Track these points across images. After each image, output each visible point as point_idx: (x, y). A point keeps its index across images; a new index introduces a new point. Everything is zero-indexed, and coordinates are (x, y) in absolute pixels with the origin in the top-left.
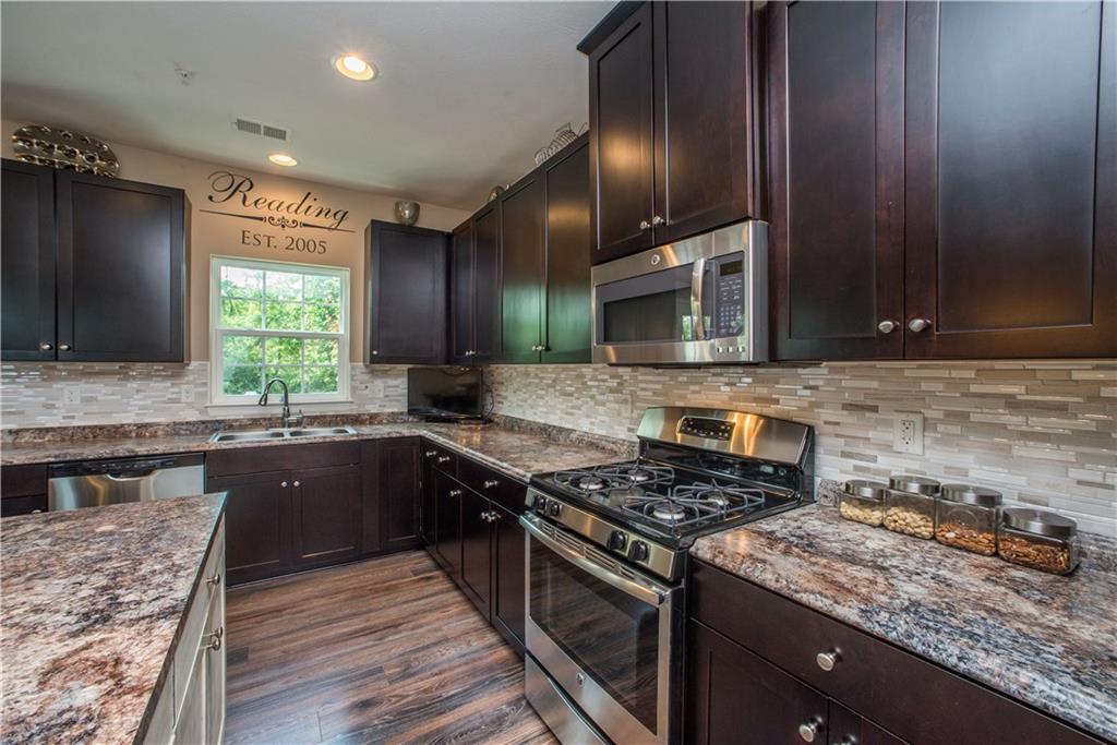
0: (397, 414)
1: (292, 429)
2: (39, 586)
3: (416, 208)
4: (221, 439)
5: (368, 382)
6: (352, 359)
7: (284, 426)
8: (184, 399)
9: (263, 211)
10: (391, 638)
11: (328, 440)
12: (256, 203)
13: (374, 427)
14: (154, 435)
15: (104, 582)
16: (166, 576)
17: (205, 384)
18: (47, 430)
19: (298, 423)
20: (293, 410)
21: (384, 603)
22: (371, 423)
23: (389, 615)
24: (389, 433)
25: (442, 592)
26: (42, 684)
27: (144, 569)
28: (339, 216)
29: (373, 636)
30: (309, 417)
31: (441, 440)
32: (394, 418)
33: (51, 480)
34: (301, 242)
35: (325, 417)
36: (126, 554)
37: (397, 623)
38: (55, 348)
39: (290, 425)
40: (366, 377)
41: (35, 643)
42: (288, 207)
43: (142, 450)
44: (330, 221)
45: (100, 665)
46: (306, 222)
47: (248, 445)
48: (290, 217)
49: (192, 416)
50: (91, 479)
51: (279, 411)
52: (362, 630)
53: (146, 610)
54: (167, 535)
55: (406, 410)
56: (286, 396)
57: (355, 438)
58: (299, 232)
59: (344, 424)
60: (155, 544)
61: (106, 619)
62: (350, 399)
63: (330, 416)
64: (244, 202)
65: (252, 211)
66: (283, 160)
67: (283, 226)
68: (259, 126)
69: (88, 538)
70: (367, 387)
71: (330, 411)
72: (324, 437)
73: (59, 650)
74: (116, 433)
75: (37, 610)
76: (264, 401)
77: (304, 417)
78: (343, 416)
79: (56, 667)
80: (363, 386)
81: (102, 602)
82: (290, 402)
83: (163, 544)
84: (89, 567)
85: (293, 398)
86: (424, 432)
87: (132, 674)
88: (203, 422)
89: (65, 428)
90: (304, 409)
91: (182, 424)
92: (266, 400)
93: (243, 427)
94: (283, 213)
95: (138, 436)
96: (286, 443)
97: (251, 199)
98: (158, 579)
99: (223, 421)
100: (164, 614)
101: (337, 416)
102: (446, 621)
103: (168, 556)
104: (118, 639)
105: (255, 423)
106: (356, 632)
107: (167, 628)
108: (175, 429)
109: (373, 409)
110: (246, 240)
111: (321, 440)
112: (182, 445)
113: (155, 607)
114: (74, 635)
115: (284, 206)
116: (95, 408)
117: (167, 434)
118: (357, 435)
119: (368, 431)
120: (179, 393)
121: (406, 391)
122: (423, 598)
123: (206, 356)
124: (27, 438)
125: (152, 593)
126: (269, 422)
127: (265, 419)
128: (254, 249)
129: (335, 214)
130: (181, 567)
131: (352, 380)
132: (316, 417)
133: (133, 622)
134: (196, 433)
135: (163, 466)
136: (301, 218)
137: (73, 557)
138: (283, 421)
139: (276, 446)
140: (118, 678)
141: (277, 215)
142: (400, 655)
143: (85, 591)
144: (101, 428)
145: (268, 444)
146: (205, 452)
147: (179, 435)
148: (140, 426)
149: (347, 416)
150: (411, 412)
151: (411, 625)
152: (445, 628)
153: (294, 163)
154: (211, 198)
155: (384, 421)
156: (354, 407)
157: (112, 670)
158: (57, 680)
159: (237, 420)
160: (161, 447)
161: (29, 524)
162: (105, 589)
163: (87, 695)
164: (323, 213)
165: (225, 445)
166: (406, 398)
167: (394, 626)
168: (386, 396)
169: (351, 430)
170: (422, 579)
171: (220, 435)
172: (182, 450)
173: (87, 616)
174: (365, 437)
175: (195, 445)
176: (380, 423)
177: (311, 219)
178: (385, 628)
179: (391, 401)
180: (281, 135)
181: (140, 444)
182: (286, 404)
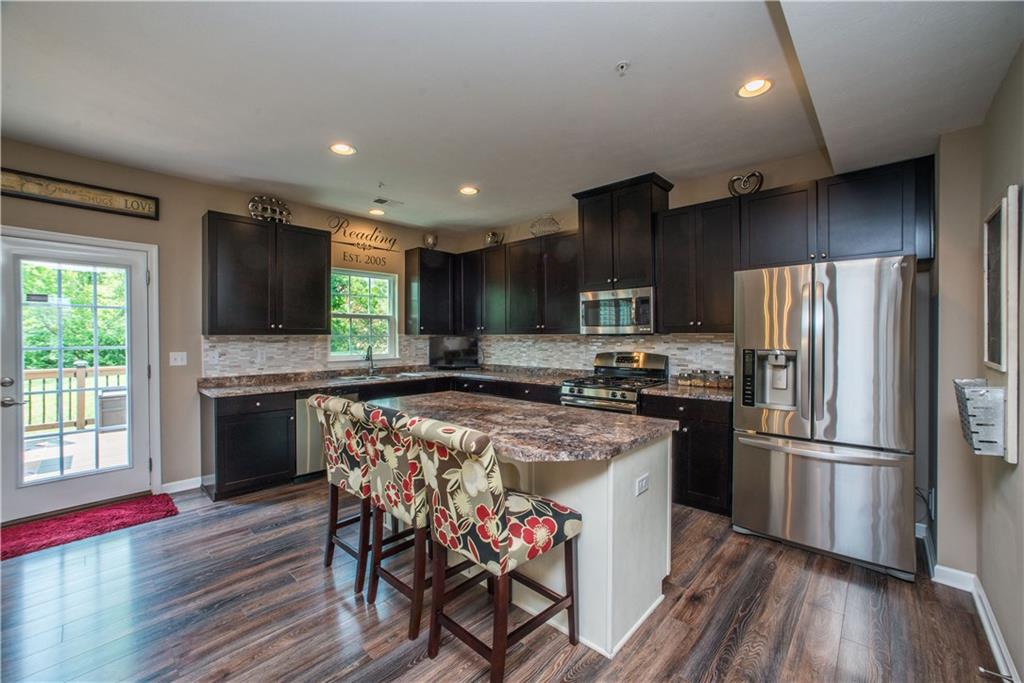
0: (424, 365)
3: (436, 238)
5: (407, 346)
6: (399, 332)
8: (315, 358)
9: (354, 240)
12: (350, 234)
14: (302, 380)
17: (325, 348)
18: (254, 377)
28: (392, 242)
30: (379, 368)
32: (421, 368)
34: (373, 259)
35: (386, 368)
38: (277, 326)
40: (406, 343)
42: (366, 237)
44: (387, 246)
46: (376, 246)
48: (368, 243)
49: (320, 368)
51: (363, 365)
55: (427, 363)
58: (373, 253)
62: (398, 357)
63: (389, 367)
64: (344, 234)
65: (349, 239)
66: (377, 212)
67: (364, 249)
70: (407, 349)
71: (388, 365)
74: (284, 378)
77: (377, 368)
80: (405, 349)
88: (326, 372)
89: (260, 376)
91: (316, 373)
93: (346, 375)
94: (364, 240)
95: (296, 380)
97: (347, 233)
99: (336, 371)
101: (392, 368)
105: (351, 372)
108: (313, 377)
109: (410, 363)
110: (346, 258)
115: (364, 236)
116: (272, 363)
120: (313, 354)
121: (427, 351)
124: (244, 381)
126: (359, 372)
127: (356, 370)
128: (349, 263)
129: (390, 241)
131: (400, 345)
134: (323, 378)
136: (373, 244)
141: (361, 242)
144: (277, 375)
147: (315, 379)
148: (296, 374)
150: (431, 364)
155: (417, 370)
156: (401, 362)
159: (342, 370)
164: (384, 241)
166: (427, 356)
168: (417, 355)
177: (378, 244)
179: (421, 358)
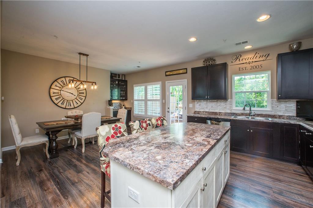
0: (291, 116)
1: (252, 117)
2: (203, 132)
4: (234, 117)
5: (278, 105)
6: (272, 98)
7: (250, 116)
8: (227, 108)
9: (244, 61)
10: (277, 183)
11: (261, 121)
12: (242, 60)
13: (281, 119)
15: (210, 133)
16: (217, 135)
17: (231, 104)
19: (254, 116)
20: (252, 112)
21: (278, 174)
22: (279, 118)
23: (279, 177)
24: (284, 122)
25: (306, 182)
26: (202, 141)
27: (215, 134)
28: (266, 56)
29: (272, 179)
30: (257, 114)
31: (307, 127)
33: (207, 120)
34: (254, 66)
35: (262, 115)
36: (213, 131)
37: (282, 180)
38: (207, 97)
39: (251, 116)
40: (277, 103)
41: (202, 137)
42: (251, 58)
43: (219, 117)
44: (264, 58)
45: (208, 141)
46: (256, 61)
47: (240, 119)
48: (251, 61)
49: (229, 112)
50: (212, 121)
51: (248, 112)
52: (268, 176)
53: (213, 138)
54: (219, 130)
55: (295, 115)
56: (250, 108)
57: (271, 122)
59: (269, 117)
60: (217, 131)
61: (209, 137)
62: (271, 110)
63: (264, 115)
64: (239, 61)
65: (241, 62)
66: (248, 47)
67: (249, 64)
68: (241, 43)
69: (209, 128)
70: (278, 107)
71: (264, 113)
72: (260, 120)
73: (204, 138)
75: (203, 134)
76: (244, 109)
77: (255, 114)
78: (269, 115)
79: (204, 140)
80: (276, 106)
81: (209, 135)
82: (251, 109)
83: (218, 131)
84: (209, 131)
85: (252, 109)
86: (301, 124)
87: (210, 143)
88: (231, 113)
89: (209, 112)
90: (256, 112)
91: (227, 113)
92: (245, 109)
93: (239, 115)
94: (249, 60)
95: (219, 115)
96: (249, 120)
97: (241, 60)
98: (216, 135)
99: (235, 113)
100: (216, 139)
101: (266, 115)
102: (304, 191)
103: (218, 133)
104: (210, 140)
105: (242, 114)
106: (266, 176)
107: (215, 141)
109: (280, 114)
110: (240, 70)
111: (259, 121)
112: (226, 117)
113: (215, 138)
114: (206, 138)
115: (249, 58)
116: (213, 108)
117: (224, 115)
118: (271, 121)
119: (277, 120)
120: (226, 106)
121: (296, 109)
122: (296, 179)
123: (232, 98)
124: (204, 113)
125: (215, 137)
126: (246, 115)
127: (245, 114)
128: (242, 71)
129: (265, 56)
130: (219, 135)
131: (272, 104)
132: (259, 115)
133: (212, 139)
134: (229, 115)
135: (223, 121)
136: (254, 60)
137: (207, 130)
138: (249, 114)
139: (246, 120)
140: (209, 143)
142: (280, 189)
143: (208, 134)
145: (244, 120)
146: (230, 119)
147: (226, 115)
148: (220, 113)
149: (270, 115)
150: (297, 116)
151: (287, 184)
152: (303, 192)
153: (251, 47)
154: (232, 62)
155: (285, 118)
156: (272, 112)
157: (209, 142)
158: (204, 141)
159: (238, 113)
160: (222, 117)
161: (203, 125)
162: (209, 134)
163: (206, 143)
164: (261, 57)
165: (234, 118)
166: (296, 111)
167: (280, 181)
168: (286, 110)
169: (270, 119)
170: (298, 174)
171: (234, 116)
172: (226, 118)
173: (207, 136)
174: (274, 122)
175: (228, 118)
176: (283, 118)
177: (257, 59)
178: (276, 179)
179: (288, 112)
180: (246, 42)
181: (219, 116)
182: (250, 110)
